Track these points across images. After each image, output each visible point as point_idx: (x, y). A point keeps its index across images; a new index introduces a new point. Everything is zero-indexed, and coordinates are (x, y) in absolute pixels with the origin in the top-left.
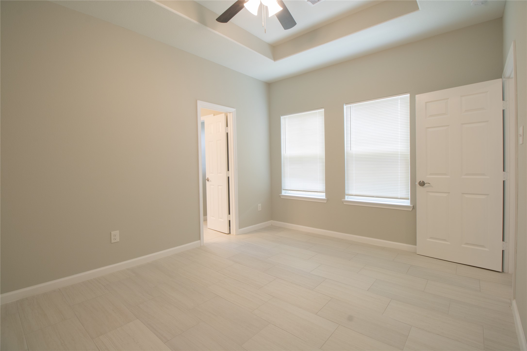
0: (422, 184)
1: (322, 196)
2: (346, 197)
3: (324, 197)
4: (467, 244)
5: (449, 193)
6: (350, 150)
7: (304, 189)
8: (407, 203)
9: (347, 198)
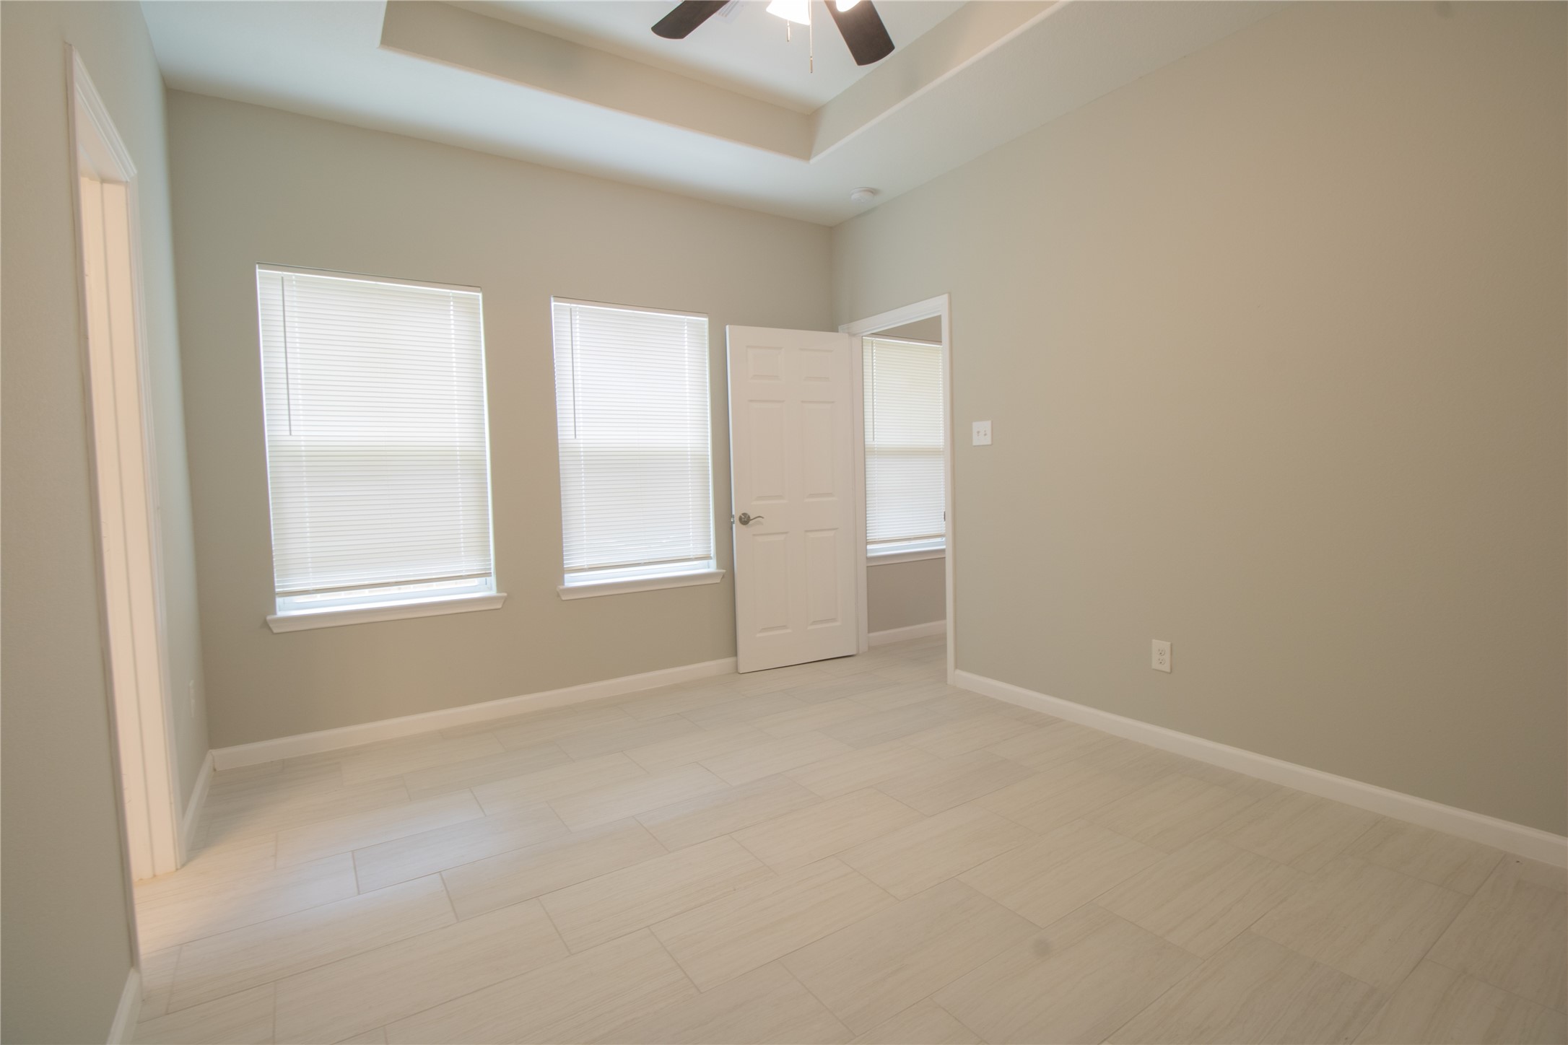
0: (745, 520)
1: (484, 588)
2: (567, 576)
3: (493, 592)
4: (815, 623)
5: (786, 533)
6: (573, 437)
7: (397, 577)
8: (710, 567)
9: (572, 581)
